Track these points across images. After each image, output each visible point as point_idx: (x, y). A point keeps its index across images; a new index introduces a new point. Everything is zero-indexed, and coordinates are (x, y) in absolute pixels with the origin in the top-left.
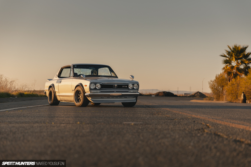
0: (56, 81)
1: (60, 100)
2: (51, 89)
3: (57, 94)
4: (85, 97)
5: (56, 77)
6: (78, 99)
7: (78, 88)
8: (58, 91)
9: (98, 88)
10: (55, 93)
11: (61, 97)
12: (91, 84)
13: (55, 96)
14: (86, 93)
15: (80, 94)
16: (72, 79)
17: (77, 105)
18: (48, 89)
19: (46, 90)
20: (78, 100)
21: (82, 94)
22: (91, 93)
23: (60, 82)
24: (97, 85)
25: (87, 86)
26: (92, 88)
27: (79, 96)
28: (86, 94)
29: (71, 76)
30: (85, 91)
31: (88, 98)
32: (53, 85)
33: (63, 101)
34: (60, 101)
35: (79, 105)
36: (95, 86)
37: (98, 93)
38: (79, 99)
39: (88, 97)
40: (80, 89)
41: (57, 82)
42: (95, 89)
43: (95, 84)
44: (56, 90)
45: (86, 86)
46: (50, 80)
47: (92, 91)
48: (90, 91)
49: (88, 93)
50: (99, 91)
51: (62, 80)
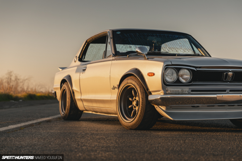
0: (76, 68)
1: (83, 109)
2: (65, 86)
3: (77, 97)
4: (149, 106)
5: (75, 62)
6: (129, 109)
7: (131, 82)
8: (79, 90)
9: (184, 81)
10: (72, 94)
11: (86, 104)
12: (166, 68)
13: (73, 101)
14: (150, 93)
15: (132, 97)
16: (110, 62)
17: (126, 124)
18: (59, 86)
19: (57, 89)
20: (127, 111)
21: (139, 98)
22: (165, 94)
23: (84, 70)
24: (181, 72)
25: (154, 74)
26: (169, 79)
27: (131, 103)
28: (150, 98)
29: (108, 55)
30: (148, 89)
31: (156, 106)
32: (69, 77)
33: (90, 112)
34: (83, 111)
35: (132, 126)
36: (175, 75)
37: (186, 93)
38: (132, 108)
39: (158, 105)
40: (134, 83)
41: (77, 71)
42: (178, 83)
43: (178, 70)
44: (75, 88)
45: (152, 74)
46: (63, 68)
47: (170, 89)
48: (163, 88)
49: (157, 94)
50: (186, 89)
51: (88, 65)
